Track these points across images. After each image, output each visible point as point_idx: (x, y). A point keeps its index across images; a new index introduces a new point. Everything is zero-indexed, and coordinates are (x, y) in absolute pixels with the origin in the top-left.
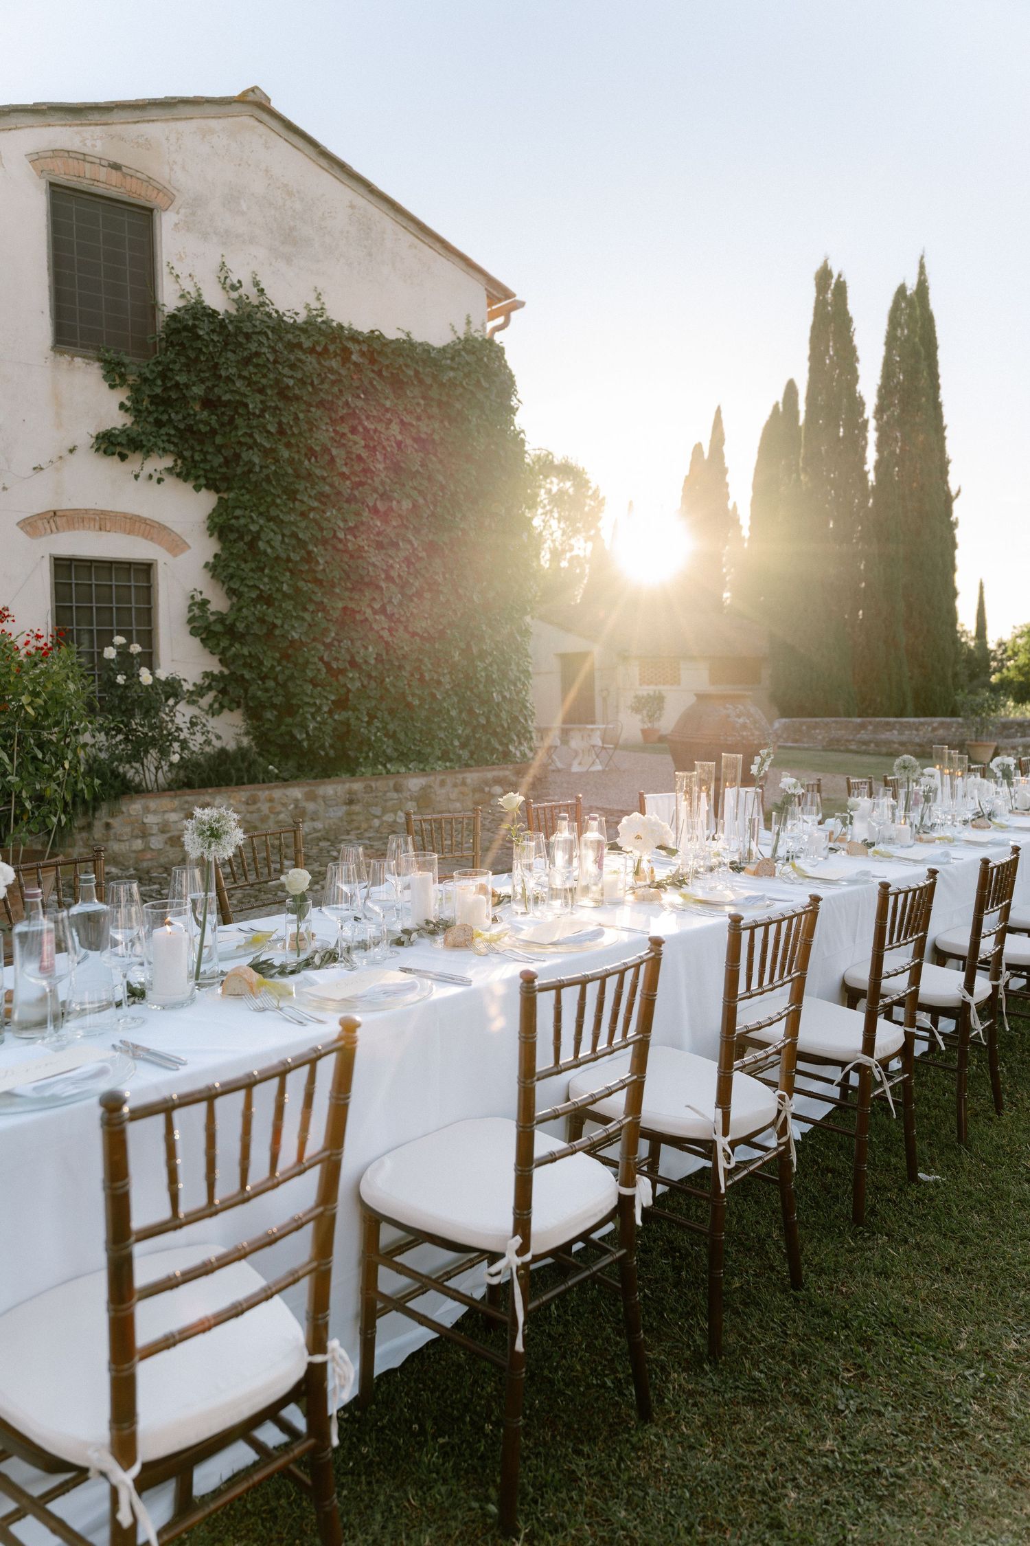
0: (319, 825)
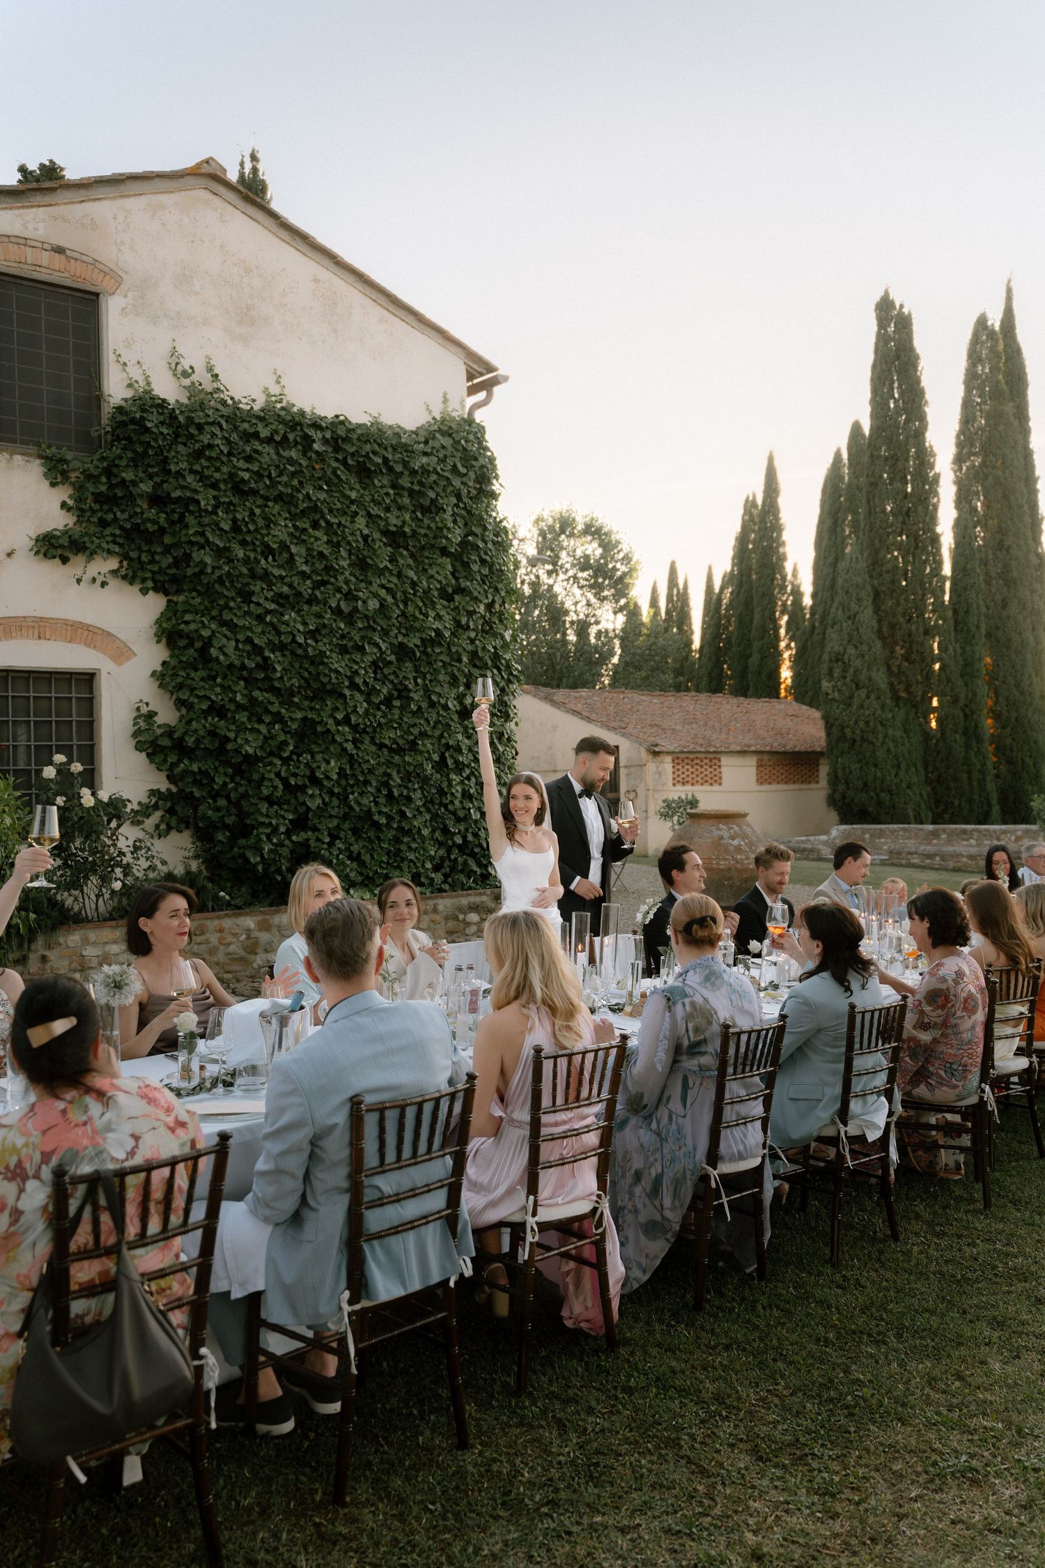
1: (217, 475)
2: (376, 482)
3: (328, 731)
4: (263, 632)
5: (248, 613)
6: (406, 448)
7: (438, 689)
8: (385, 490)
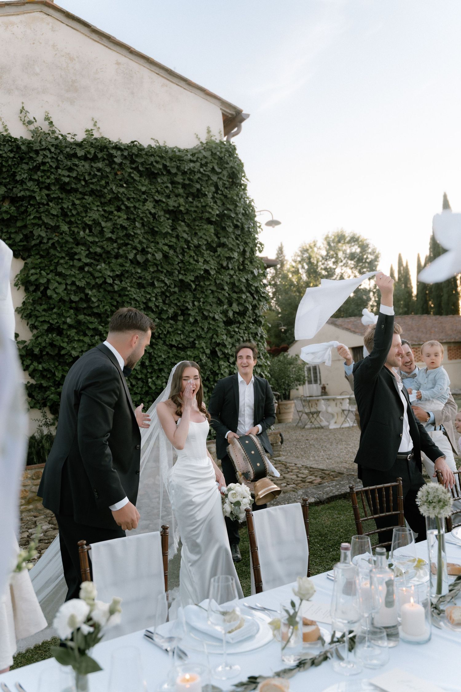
1: (48, 181)
2: (159, 180)
4: (83, 278)
5: (73, 266)
6: (180, 159)
7: (208, 308)
8: (165, 185)
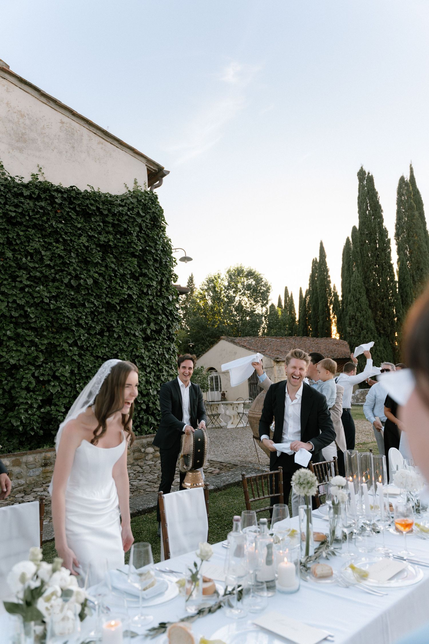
0: (22, 481)
2: (93, 219)
3: (63, 350)
4: (24, 297)
5: (15, 287)
6: (111, 203)
7: (130, 326)
8: (98, 223)
